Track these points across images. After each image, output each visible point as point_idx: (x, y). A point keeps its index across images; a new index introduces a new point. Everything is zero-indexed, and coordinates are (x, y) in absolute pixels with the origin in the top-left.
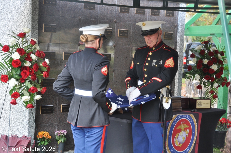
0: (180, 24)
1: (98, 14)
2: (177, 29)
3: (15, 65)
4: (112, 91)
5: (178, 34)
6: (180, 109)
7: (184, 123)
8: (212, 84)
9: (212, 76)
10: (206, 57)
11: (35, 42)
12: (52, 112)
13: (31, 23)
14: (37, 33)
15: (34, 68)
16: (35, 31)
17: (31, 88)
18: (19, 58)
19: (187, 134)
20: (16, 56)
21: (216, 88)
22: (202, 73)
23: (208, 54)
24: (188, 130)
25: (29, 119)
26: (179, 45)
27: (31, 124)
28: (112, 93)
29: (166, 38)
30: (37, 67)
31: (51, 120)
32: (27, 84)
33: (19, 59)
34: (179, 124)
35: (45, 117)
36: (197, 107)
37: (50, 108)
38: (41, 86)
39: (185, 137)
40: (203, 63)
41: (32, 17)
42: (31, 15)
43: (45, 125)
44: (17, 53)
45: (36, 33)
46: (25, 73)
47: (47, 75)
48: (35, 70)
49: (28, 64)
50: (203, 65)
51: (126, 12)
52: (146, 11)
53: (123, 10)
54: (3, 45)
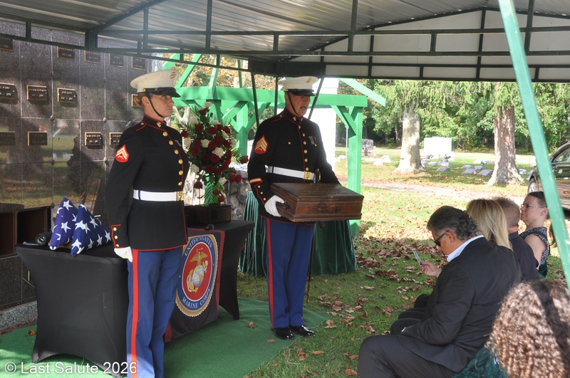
1: (18, 59)
7: (201, 251)
8: (217, 180)
10: (206, 136)
19: (205, 270)
22: (201, 162)
23: (207, 131)
24: (207, 262)
28: (71, 206)
34: (194, 253)
39: (203, 275)
40: (201, 147)
50: (202, 148)
51: (69, 57)
52: (102, 58)
53: (63, 54)
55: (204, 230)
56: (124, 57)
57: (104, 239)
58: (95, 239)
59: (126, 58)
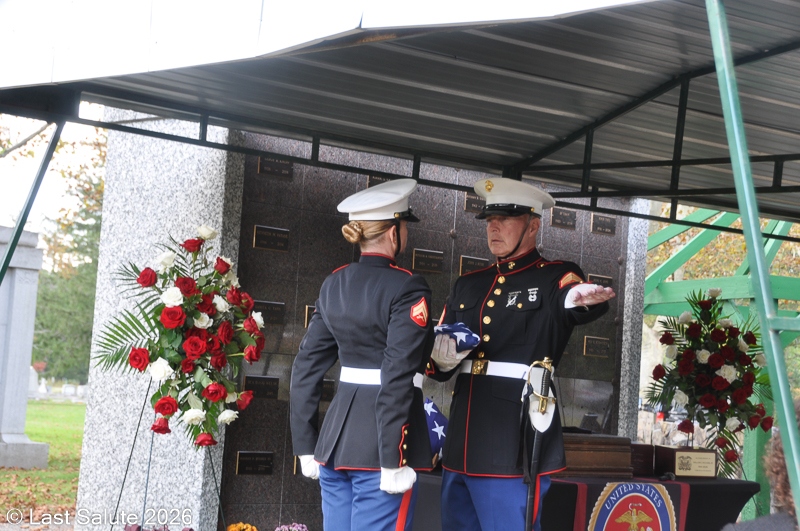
0: (631, 255)
2: (625, 269)
3: (168, 320)
4: (434, 407)
5: (627, 283)
6: (629, 471)
7: (638, 508)
8: (723, 421)
9: (723, 398)
10: (706, 344)
11: (228, 266)
12: (269, 472)
13: (221, 220)
14: (237, 248)
15: (220, 333)
16: (232, 243)
17: (208, 388)
18: (181, 302)
20: (173, 297)
21: (735, 431)
22: (693, 387)
23: (709, 337)
24: (649, 529)
25: (205, 485)
26: (630, 314)
27: (207, 499)
28: (434, 411)
30: (230, 332)
31: (266, 495)
32: (201, 377)
33: (181, 305)
34: (623, 509)
35: (249, 484)
36: (679, 472)
37: (262, 459)
38: (239, 385)
40: (697, 361)
41: (225, 205)
42: (221, 198)
43: (248, 507)
44: (177, 290)
45: (234, 249)
46: (195, 344)
47: (254, 354)
48: (222, 339)
49: (204, 322)
50: (697, 364)
53: (475, 206)
54: (142, 269)
56: (578, 215)
59: (581, 212)
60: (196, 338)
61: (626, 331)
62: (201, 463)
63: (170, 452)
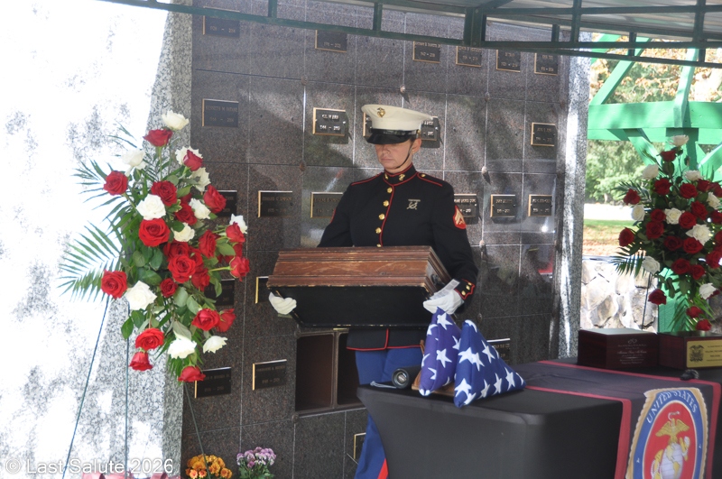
0: (574, 96)
1: (353, 66)
2: (567, 113)
3: (149, 237)
7: (676, 417)
8: (694, 288)
9: (694, 259)
10: (674, 201)
11: (197, 159)
12: (227, 391)
13: (169, 97)
14: (188, 129)
15: (203, 246)
17: (199, 314)
18: (164, 213)
19: (685, 454)
20: (152, 208)
21: (708, 298)
22: (663, 252)
23: (675, 193)
24: (687, 440)
25: (166, 415)
26: (573, 165)
27: (170, 432)
29: (539, 142)
30: (213, 243)
31: (225, 417)
32: (186, 300)
33: (164, 217)
34: (663, 420)
35: (208, 407)
36: (691, 364)
37: (221, 376)
39: (681, 463)
40: (665, 223)
41: (173, 79)
42: (169, 70)
43: (208, 434)
44: (156, 198)
45: (185, 131)
46: (183, 265)
47: (243, 267)
48: (206, 252)
49: (185, 234)
50: (666, 225)
51: (432, 59)
52: (484, 56)
53: (423, 54)
54: (108, 172)
55: (678, 380)
56: (522, 54)
57: (505, 383)
58: (492, 382)
59: (525, 56)
60: (183, 257)
61: (569, 185)
62: (160, 390)
63: (115, 376)
